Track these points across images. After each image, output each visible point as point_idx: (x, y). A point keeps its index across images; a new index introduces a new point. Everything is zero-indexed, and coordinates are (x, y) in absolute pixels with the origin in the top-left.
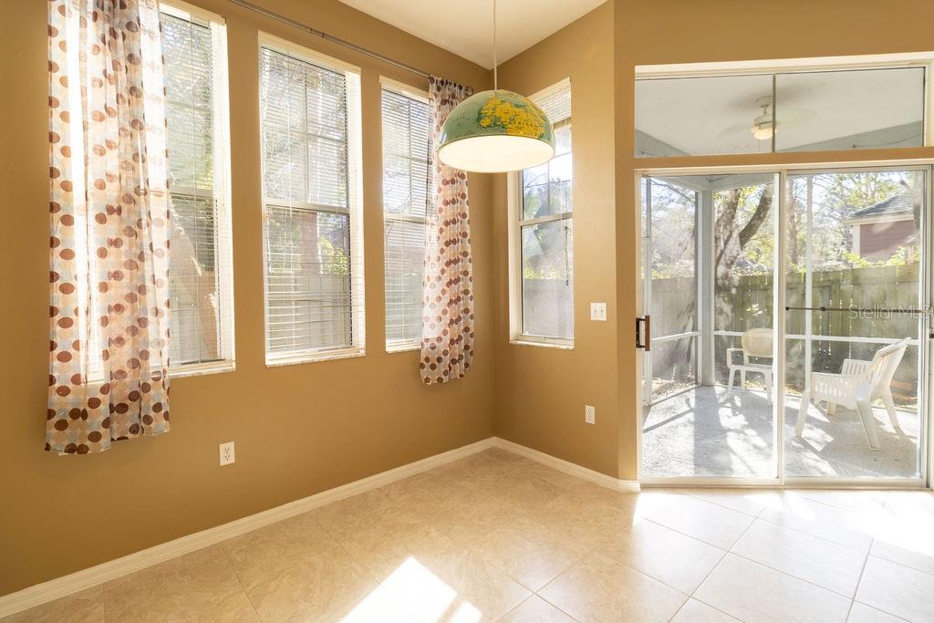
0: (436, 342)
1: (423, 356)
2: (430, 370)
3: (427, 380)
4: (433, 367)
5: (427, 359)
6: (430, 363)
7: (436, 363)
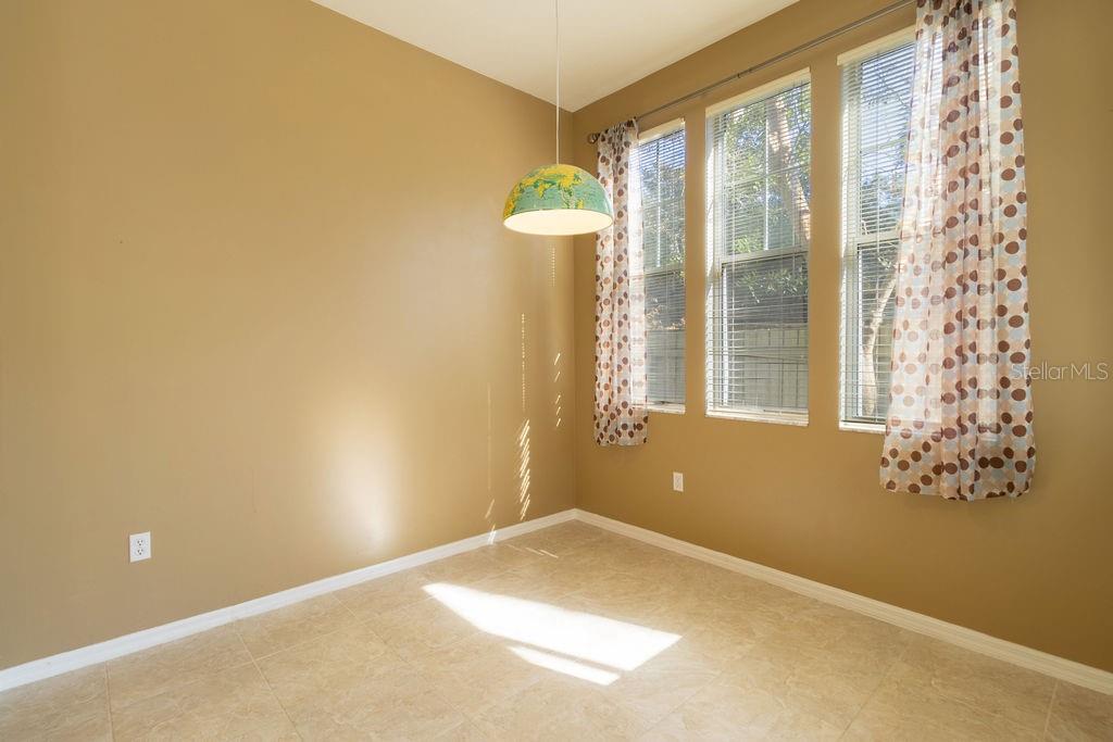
0: (913, 429)
1: (888, 446)
2: (897, 470)
3: (891, 485)
4: (903, 466)
5: (894, 453)
6: (898, 459)
7: (910, 461)
